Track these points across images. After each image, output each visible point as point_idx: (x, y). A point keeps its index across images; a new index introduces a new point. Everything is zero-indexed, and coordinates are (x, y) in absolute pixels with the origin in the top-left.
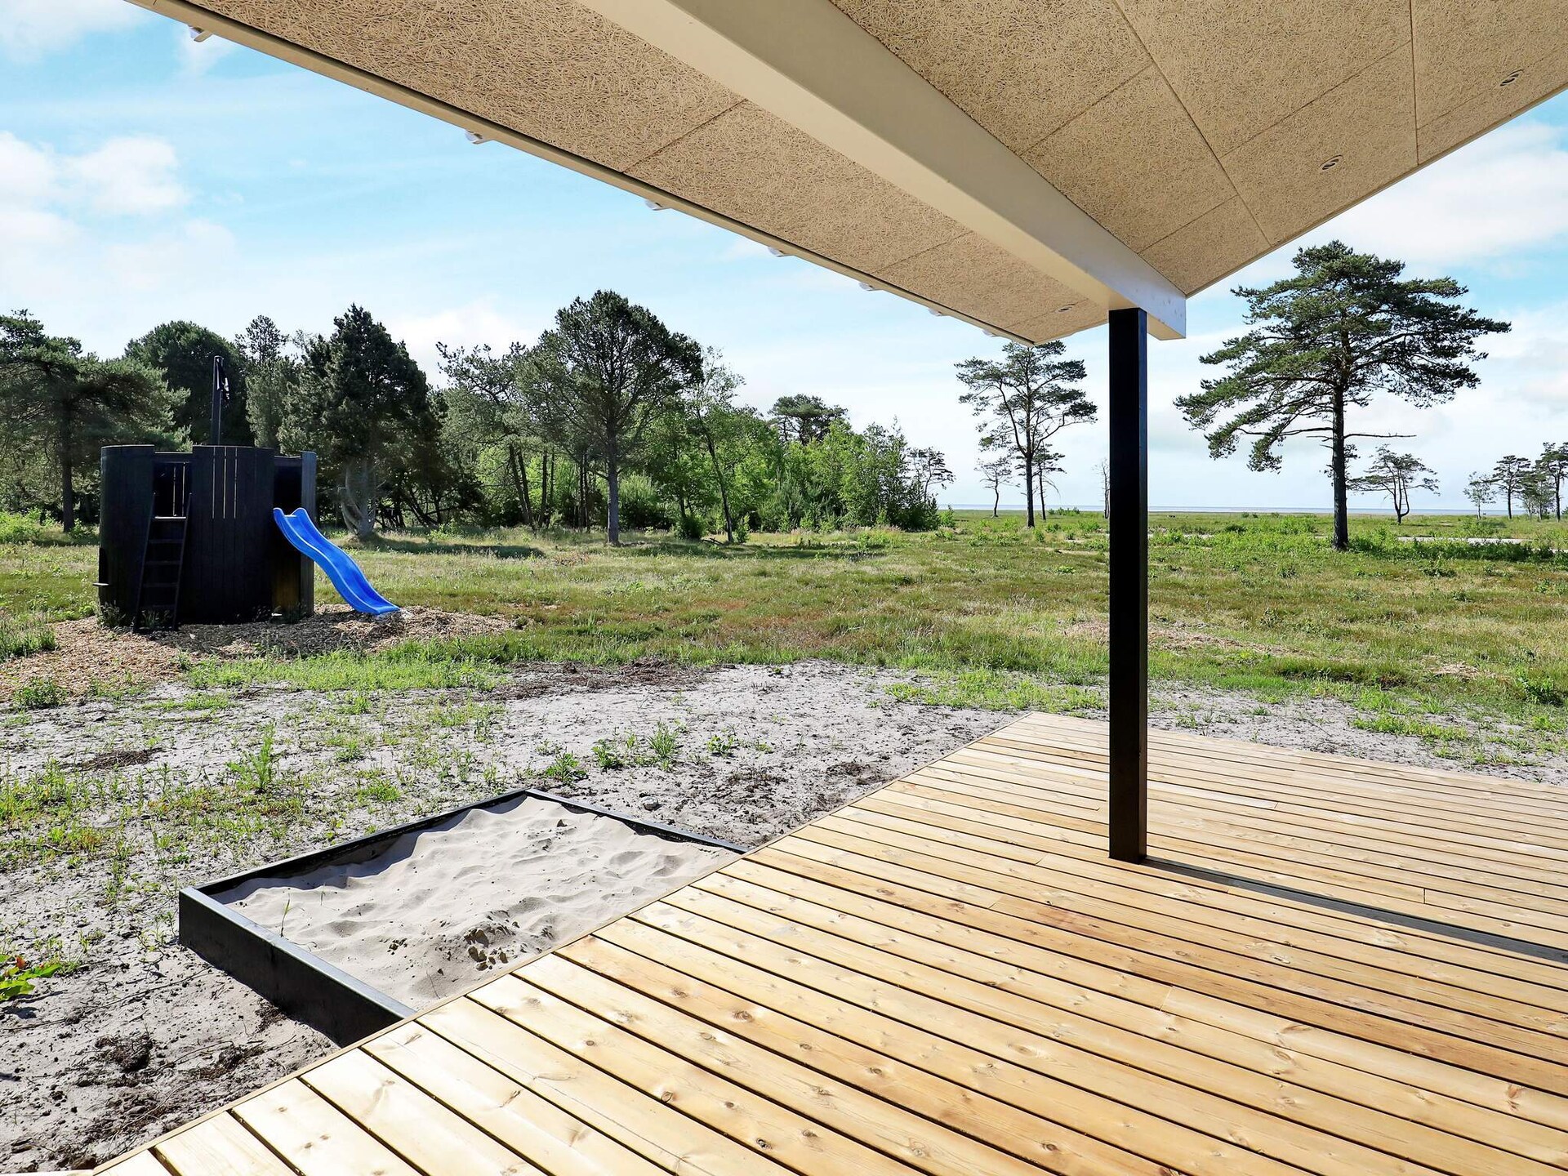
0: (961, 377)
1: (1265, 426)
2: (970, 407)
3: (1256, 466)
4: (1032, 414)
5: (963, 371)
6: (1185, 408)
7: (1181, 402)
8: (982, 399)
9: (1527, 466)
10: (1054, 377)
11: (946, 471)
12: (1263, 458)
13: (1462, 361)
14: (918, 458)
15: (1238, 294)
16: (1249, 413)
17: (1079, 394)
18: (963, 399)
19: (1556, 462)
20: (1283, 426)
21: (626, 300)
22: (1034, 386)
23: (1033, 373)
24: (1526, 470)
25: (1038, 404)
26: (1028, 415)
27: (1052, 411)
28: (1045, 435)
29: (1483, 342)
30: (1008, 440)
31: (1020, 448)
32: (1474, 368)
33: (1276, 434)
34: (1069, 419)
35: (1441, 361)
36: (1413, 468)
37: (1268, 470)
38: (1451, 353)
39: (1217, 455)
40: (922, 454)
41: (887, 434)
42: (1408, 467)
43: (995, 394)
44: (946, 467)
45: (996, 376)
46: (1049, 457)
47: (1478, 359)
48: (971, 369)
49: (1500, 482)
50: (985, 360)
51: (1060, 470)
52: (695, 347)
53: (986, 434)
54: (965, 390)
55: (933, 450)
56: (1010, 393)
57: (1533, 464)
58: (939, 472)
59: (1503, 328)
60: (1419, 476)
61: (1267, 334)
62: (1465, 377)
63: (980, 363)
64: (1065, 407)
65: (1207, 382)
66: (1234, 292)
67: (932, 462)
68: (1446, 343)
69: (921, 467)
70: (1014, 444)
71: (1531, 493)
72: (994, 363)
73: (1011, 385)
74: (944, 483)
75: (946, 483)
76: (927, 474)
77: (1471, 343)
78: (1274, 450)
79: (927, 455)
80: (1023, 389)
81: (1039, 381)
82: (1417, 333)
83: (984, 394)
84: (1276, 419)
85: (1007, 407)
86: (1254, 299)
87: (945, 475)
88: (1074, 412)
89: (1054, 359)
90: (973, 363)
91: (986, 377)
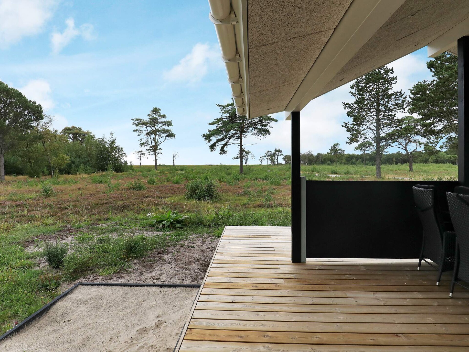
0: (134, 124)
1: (223, 143)
2: (137, 133)
3: (221, 153)
4: (156, 136)
5: (134, 122)
6: (205, 137)
7: (204, 135)
8: (140, 131)
9: (271, 153)
10: (163, 125)
11: (124, 153)
12: (222, 151)
13: (267, 128)
16: (220, 139)
17: (170, 131)
18: (135, 131)
19: (277, 152)
20: (227, 142)
21: (7, 85)
22: (157, 128)
23: (156, 123)
24: (271, 154)
25: (158, 133)
26: (155, 137)
27: (162, 135)
28: (160, 143)
29: (272, 124)
30: (149, 144)
32: (270, 130)
33: (225, 145)
34: (167, 138)
35: (263, 128)
36: (249, 153)
37: (224, 154)
38: (265, 126)
39: (212, 151)
42: (248, 153)
43: (145, 129)
44: (124, 152)
45: (145, 124)
46: (158, 149)
47: (270, 128)
48: (137, 121)
49: (266, 157)
50: (141, 119)
51: (161, 153)
52: (39, 106)
53: (142, 142)
54: (135, 128)
55: (120, 146)
56: (149, 129)
57: (273, 153)
59: (276, 121)
60: (250, 156)
61: (225, 117)
62: (268, 132)
64: (166, 135)
65: (210, 130)
66: (216, 105)
67: (119, 150)
68: (264, 123)
70: (151, 145)
71: (272, 159)
72: (144, 120)
73: (150, 127)
77: (269, 124)
78: (225, 149)
80: (153, 128)
81: (159, 126)
82: (258, 120)
83: (141, 129)
84: (226, 140)
85: (148, 134)
86: (222, 108)
87: (124, 155)
88: (169, 136)
89: (163, 120)
90: (138, 119)
91: (142, 124)
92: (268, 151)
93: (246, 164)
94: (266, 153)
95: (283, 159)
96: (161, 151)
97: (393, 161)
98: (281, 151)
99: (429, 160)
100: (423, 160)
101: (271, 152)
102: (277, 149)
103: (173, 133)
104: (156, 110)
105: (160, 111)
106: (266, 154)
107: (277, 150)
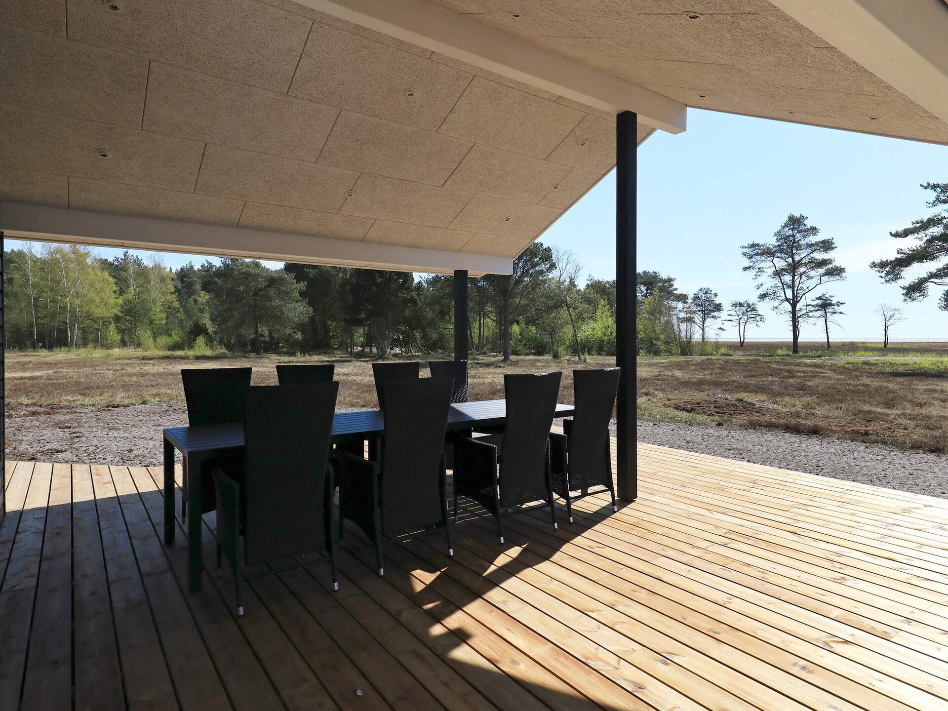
0: (745, 254)
2: (751, 273)
4: (796, 277)
5: (746, 250)
6: (879, 269)
7: (874, 265)
8: (759, 269)
10: (813, 251)
11: (759, 315)
14: (738, 308)
15: (926, 188)
16: (939, 270)
17: (829, 261)
18: (745, 269)
22: (797, 258)
23: (797, 250)
25: (801, 270)
26: (794, 278)
27: (812, 273)
30: (778, 295)
31: (787, 300)
34: (825, 279)
40: (741, 305)
41: (712, 293)
43: (768, 266)
44: (759, 313)
45: (769, 253)
46: (831, 305)
48: (752, 249)
50: (761, 243)
51: (841, 313)
53: (762, 291)
54: (747, 263)
55: (749, 302)
56: (780, 263)
58: (754, 316)
63: (758, 245)
64: (822, 271)
65: (901, 250)
66: (923, 186)
69: (740, 313)
70: (783, 298)
72: (767, 245)
73: (780, 258)
74: (758, 323)
75: (759, 323)
76: (746, 318)
79: (745, 305)
80: (790, 260)
81: (801, 255)
83: (761, 265)
85: (778, 273)
86: (939, 190)
87: (758, 318)
88: (829, 273)
89: (813, 239)
90: (753, 246)
91: (762, 254)
96: (841, 308)
103: (838, 265)
104: (795, 222)
105: (806, 222)
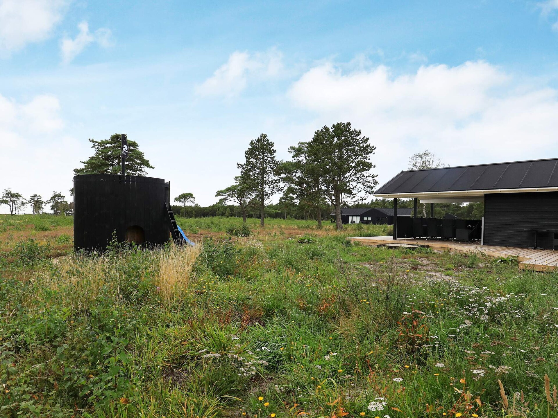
92: (36, 195)
93: (12, 212)
94: (31, 197)
95: (51, 207)
97: (192, 214)
98: (64, 196)
99: (226, 214)
100: (220, 214)
101: (39, 197)
102: (57, 193)
106: (31, 199)
107: (57, 195)
